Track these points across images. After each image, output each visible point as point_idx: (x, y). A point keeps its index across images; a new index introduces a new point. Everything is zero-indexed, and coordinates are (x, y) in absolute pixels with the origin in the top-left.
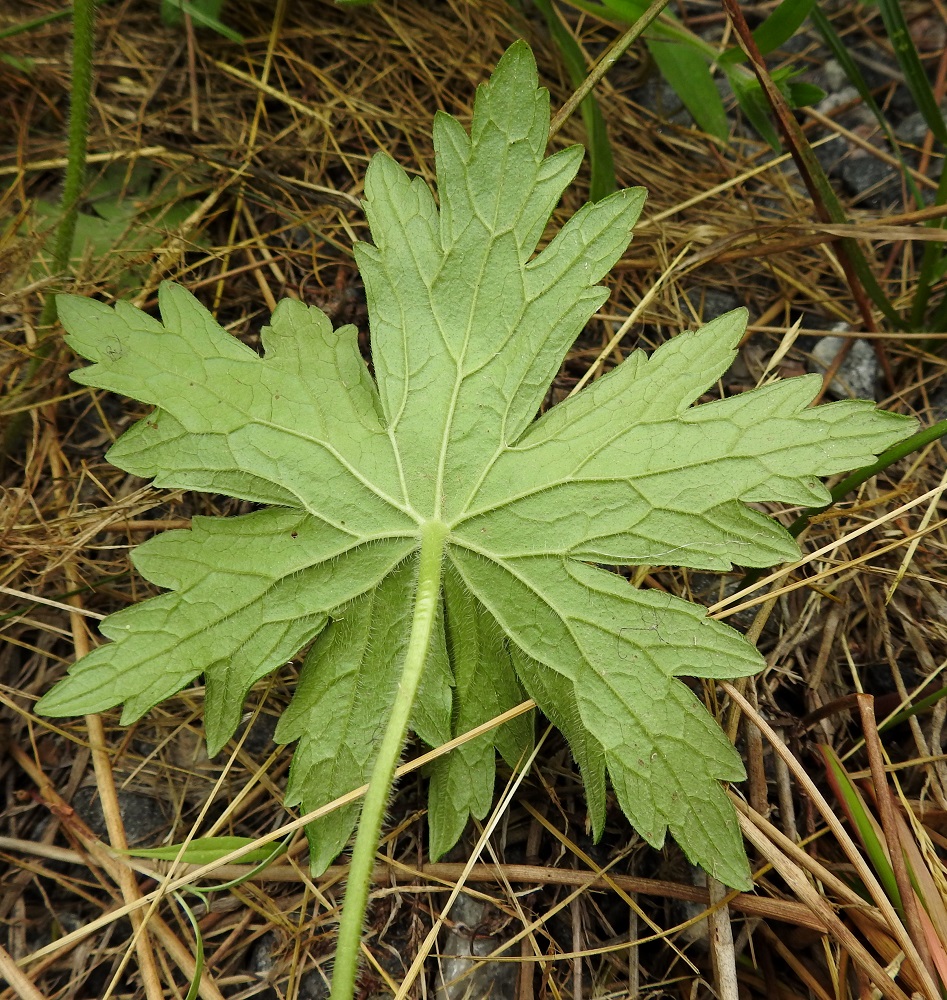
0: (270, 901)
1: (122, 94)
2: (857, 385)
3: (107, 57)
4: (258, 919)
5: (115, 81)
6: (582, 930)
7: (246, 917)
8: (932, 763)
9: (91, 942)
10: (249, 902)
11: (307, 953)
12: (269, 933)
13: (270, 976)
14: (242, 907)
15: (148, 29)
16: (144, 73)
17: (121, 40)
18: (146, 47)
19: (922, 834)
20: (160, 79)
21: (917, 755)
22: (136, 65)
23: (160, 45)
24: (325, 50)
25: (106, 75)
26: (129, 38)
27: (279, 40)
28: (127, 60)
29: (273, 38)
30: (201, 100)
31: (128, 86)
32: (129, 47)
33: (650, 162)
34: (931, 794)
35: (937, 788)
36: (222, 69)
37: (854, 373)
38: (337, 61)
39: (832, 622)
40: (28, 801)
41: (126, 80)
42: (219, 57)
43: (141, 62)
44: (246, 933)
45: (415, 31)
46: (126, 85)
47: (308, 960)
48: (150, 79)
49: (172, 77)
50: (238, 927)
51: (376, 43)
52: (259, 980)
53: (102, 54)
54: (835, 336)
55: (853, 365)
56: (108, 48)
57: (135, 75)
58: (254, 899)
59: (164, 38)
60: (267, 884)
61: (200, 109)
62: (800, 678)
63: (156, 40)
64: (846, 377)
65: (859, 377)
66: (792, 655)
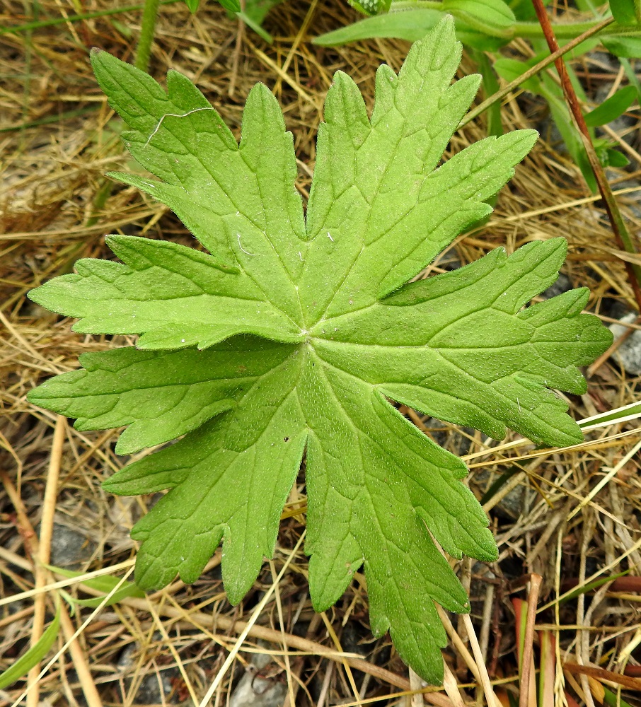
0: (137, 623)
1: (191, 60)
2: (631, 359)
3: (186, 33)
4: (126, 632)
5: (188, 49)
6: (329, 688)
7: (120, 629)
8: (581, 630)
9: (22, 622)
10: (123, 620)
11: (153, 661)
12: (133, 643)
13: (126, 671)
14: (119, 623)
15: (217, 18)
16: (207, 49)
17: (198, 23)
18: (214, 30)
19: (560, 676)
20: (217, 54)
21: (575, 623)
22: (203, 42)
23: (223, 30)
24: (333, 54)
25: (183, 45)
26: (203, 21)
27: (301, 43)
28: (198, 37)
29: (297, 40)
30: (239, 74)
31: (196, 55)
32: (201, 28)
33: (531, 175)
34: (573, 651)
35: (578, 648)
36: (258, 56)
37: (631, 351)
38: (339, 62)
39: (555, 521)
40: (8, 522)
41: (195, 50)
42: (258, 47)
43: (207, 40)
44: (118, 639)
45: (397, 52)
46: (194, 54)
47: (152, 666)
48: (209, 53)
49: (226, 53)
50: (113, 635)
51: (368, 55)
52: (119, 671)
53: (182, 30)
54: (621, 324)
55: (631, 345)
56: (188, 27)
57: (201, 48)
58: (128, 619)
59: (227, 26)
60: (139, 610)
61: (237, 80)
62: (523, 554)
63: (222, 27)
64: (626, 352)
65: (634, 355)
66: (522, 536)
